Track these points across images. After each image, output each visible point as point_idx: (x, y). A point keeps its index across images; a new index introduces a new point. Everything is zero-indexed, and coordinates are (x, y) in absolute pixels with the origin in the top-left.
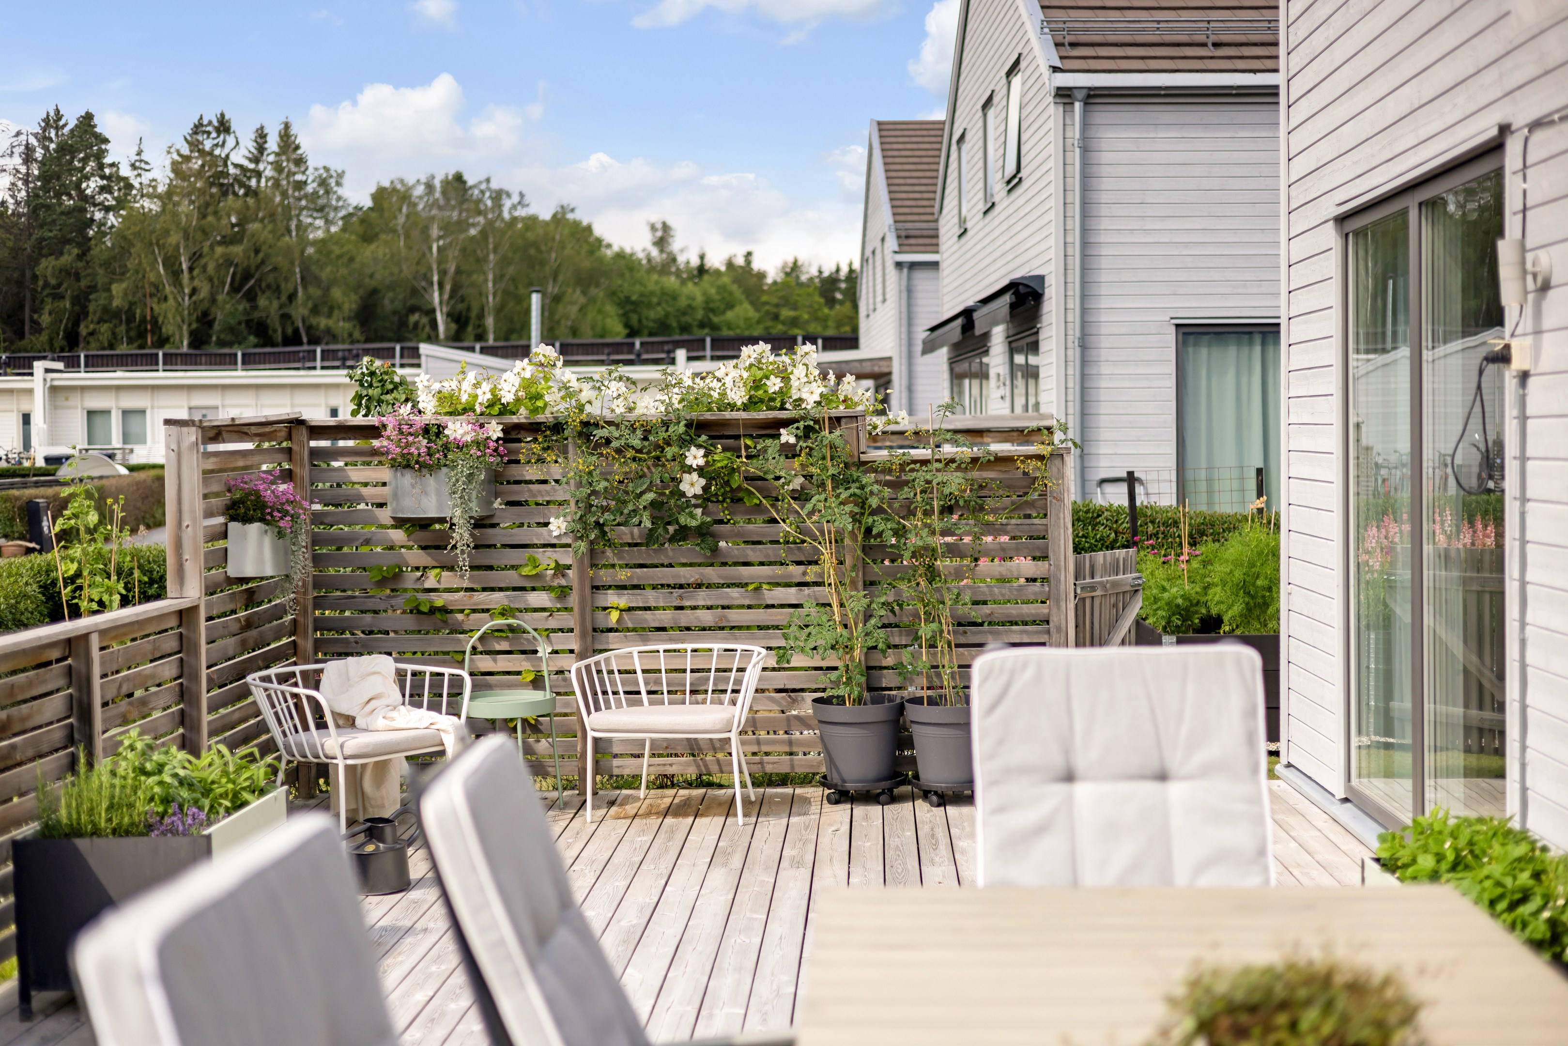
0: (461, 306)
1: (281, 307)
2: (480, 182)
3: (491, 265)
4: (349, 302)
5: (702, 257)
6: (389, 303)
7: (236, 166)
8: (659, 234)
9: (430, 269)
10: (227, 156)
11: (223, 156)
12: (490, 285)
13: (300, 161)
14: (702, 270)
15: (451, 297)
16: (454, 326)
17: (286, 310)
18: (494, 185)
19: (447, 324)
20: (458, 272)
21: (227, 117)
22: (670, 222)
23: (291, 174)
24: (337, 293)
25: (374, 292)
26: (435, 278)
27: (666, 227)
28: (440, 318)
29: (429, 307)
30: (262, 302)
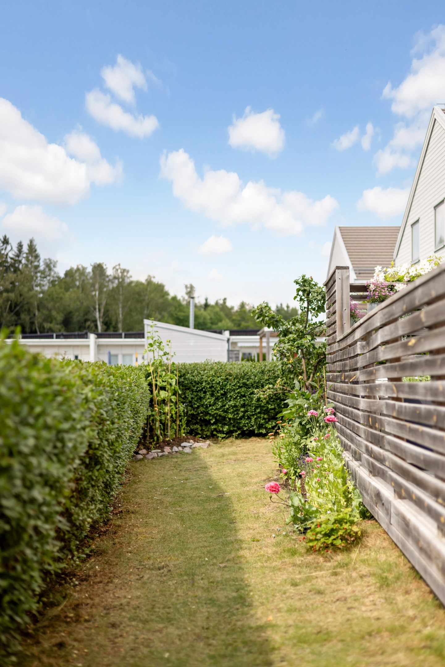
0: (107, 319)
1: (31, 319)
2: (116, 266)
3: (121, 301)
4: (60, 317)
5: (206, 300)
6: (76, 318)
7: (11, 258)
8: (189, 290)
9: (95, 303)
10: (7, 254)
11: (6, 253)
12: (120, 309)
13: (37, 257)
14: (206, 306)
15: (104, 315)
16: (105, 327)
17: (32, 320)
18: (122, 267)
19: (102, 326)
20: (106, 304)
21: (7, 237)
22: (194, 285)
23: (32, 262)
24: (54, 313)
25: (70, 312)
26: (97, 307)
27: (192, 287)
28: (99, 324)
29: (93, 319)
30: (23, 316)
